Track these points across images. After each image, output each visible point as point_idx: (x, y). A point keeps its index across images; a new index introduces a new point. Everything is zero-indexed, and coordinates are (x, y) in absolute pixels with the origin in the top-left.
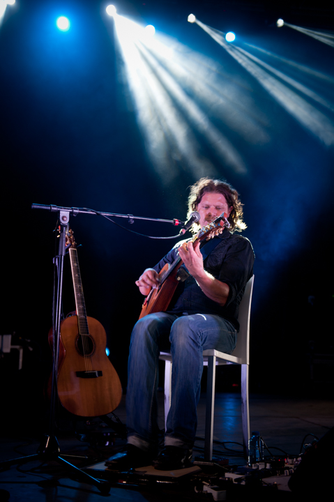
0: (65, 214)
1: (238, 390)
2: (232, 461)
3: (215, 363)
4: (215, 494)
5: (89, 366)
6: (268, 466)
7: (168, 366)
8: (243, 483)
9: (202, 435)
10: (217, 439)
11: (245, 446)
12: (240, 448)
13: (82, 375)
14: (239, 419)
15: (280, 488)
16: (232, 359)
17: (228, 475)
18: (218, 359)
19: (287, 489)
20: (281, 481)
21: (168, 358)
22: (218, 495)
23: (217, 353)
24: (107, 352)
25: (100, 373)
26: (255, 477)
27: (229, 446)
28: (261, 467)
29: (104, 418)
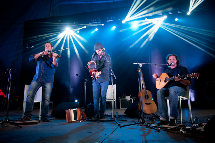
0: (141, 65)
1: (188, 108)
2: (187, 124)
3: (181, 100)
4: (183, 132)
5: (148, 102)
6: (198, 125)
7: (168, 101)
8: (191, 129)
9: (179, 118)
10: (183, 119)
11: (191, 121)
12: (190, 121)
13: (146, 104)
14: (189, 114)
15: (201, 130)
16: (185, 98)
17: (186, 127)
18: (182, 98)
19: (204, 130)
20: (202, 129)
21: (168, 99)
22: (184, 132)
23: (181, 97)
24: (153, 99)
25: (151, 103)
26: (194, 128)
27: (187, 121)
28: (196, 125)
29: (153, 114)
